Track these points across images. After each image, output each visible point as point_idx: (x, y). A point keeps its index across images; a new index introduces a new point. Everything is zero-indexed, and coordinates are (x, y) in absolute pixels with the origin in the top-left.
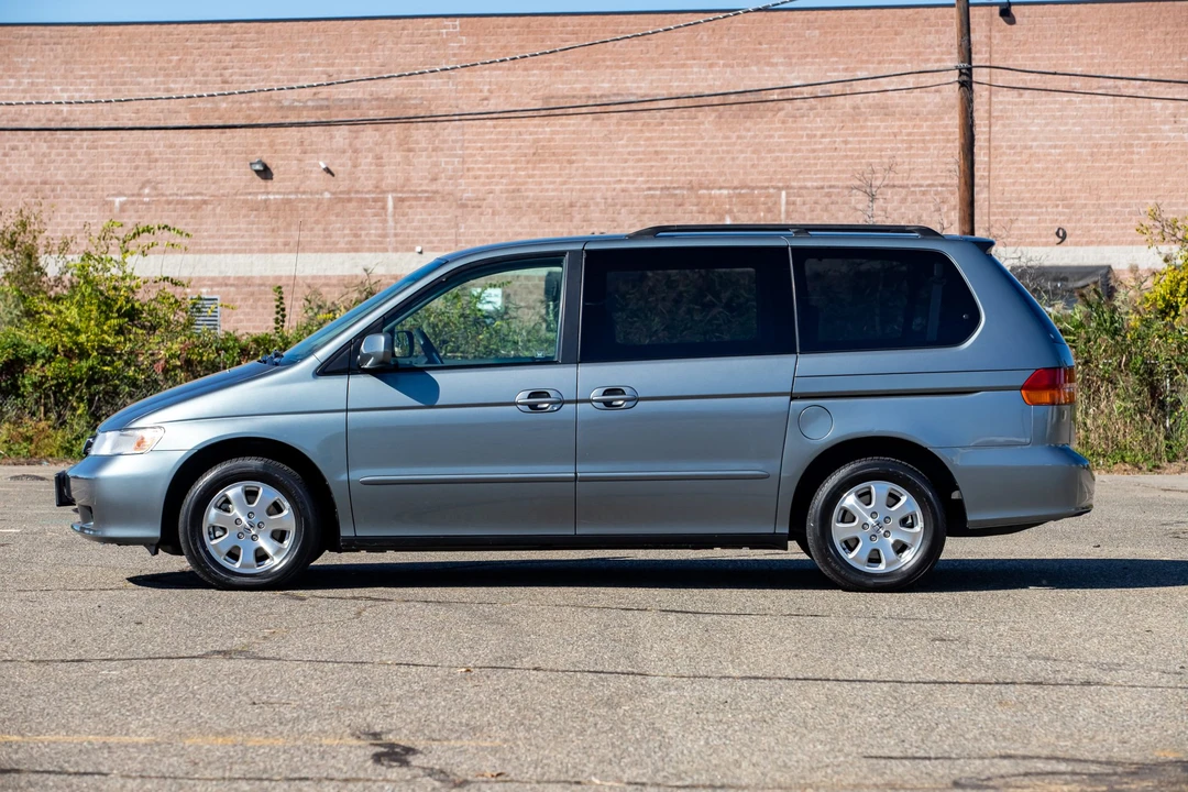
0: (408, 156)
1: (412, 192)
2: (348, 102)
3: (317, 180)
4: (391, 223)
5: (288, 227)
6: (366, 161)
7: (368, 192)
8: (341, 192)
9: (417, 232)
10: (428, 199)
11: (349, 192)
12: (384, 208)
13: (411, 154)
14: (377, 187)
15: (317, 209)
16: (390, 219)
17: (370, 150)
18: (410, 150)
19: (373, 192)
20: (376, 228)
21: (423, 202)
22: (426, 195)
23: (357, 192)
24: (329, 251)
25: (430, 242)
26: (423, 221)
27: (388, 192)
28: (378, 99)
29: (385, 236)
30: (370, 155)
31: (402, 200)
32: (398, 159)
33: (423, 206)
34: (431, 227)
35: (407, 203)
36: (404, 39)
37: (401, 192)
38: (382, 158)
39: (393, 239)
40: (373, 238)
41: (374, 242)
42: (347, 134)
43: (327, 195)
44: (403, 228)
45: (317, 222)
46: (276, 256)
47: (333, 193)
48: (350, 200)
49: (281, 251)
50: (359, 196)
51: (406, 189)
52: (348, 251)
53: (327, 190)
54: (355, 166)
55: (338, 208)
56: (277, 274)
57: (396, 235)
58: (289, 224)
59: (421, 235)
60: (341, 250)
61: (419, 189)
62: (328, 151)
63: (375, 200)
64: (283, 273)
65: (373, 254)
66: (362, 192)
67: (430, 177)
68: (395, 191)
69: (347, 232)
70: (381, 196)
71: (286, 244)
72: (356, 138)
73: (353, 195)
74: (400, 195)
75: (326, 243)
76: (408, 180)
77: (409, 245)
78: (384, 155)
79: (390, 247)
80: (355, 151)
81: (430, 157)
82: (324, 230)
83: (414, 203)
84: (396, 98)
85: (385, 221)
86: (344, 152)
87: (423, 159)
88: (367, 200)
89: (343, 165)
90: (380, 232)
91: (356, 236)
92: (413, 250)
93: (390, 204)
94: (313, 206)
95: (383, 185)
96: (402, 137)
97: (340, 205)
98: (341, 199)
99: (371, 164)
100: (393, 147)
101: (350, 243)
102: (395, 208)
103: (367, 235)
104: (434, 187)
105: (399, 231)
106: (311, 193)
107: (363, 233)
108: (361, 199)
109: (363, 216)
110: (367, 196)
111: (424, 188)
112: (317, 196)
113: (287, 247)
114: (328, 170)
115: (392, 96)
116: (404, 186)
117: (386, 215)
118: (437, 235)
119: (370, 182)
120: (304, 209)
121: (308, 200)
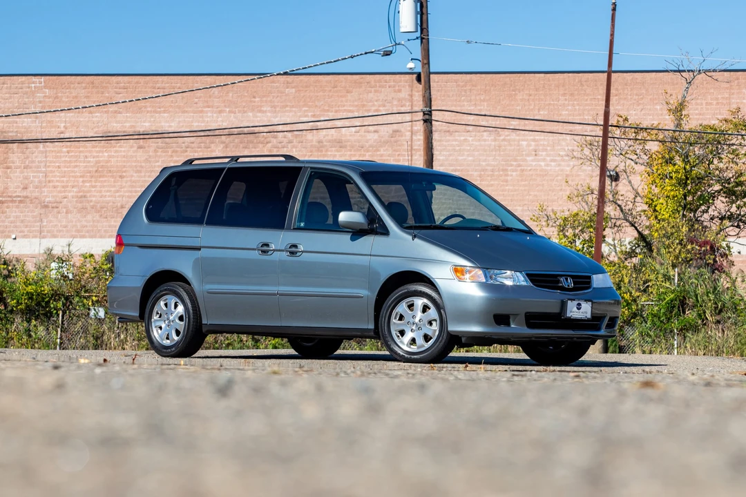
0: (6, 173)
1: (9, 197)
9: (12, 225)
10: (21, 202)
13: (9, 171)
18: (8, 168)
21: (17, 204)
22: (19, 199)
25: (22, 232)
26: (17, 217)
32: (1, 173)
33: (17, 207)
34: (22, 221)
35: (6, 204)
36: (4, 91)
44: (3, 221)
51: (5, 194)
59: (16, 227)
61: (14, 195)
67: (22, 187)
74: (1, 199)
76: (6, 188)
77: (7, 234)
81: (22, 172)
83: (11, 204)
87: (18, 174)
92: (10, 237)
104: (25, 194)
111: (17, 194)
116: (3, 193)
118: (26, 226)
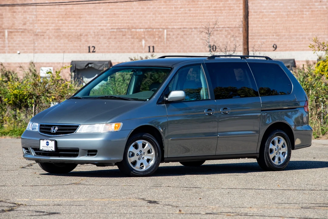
0: (13, 15)
1: (15, 29)
4: (7, 42)
9: (18, 45)
10: (22, 32)
12: (4, 35)
13: (15, 14)
14: (1, 27)
16: (6, 40)
18: (14, 12)
21: (20, 33)
22: (21, 30)
25: (23, 49)
26: (20, 41)
27: (5, 29)
29: (4, 47)
31: (11, 32)
32: (9, 15)
33: (20, 35)
34: (23, 44)
35: (13, 34)
37: (11, 29)
39: (8, 48)
44: (12, 44)
51: (13, 28)
59: (19, 47)
61: (18, 28)
67: (23, 23)
68: (8, 29)
70: (2, 30)
74: (10, 30)
76: (14, 24)
78: (4, 14)
79: (6, 52)
81: (22, 15)
83: (16, 34)
85: (4, 41)
87: (20, 16)
90: (2, 45)
92: (16, 52)
93: (6, 34)
95: (3, 26)
102: (8, 35)
104: (24, 27)
105: (10, 45)
111: (20, 28)
116: (12, 27)
117: (5, 38)
118: (26, 46)
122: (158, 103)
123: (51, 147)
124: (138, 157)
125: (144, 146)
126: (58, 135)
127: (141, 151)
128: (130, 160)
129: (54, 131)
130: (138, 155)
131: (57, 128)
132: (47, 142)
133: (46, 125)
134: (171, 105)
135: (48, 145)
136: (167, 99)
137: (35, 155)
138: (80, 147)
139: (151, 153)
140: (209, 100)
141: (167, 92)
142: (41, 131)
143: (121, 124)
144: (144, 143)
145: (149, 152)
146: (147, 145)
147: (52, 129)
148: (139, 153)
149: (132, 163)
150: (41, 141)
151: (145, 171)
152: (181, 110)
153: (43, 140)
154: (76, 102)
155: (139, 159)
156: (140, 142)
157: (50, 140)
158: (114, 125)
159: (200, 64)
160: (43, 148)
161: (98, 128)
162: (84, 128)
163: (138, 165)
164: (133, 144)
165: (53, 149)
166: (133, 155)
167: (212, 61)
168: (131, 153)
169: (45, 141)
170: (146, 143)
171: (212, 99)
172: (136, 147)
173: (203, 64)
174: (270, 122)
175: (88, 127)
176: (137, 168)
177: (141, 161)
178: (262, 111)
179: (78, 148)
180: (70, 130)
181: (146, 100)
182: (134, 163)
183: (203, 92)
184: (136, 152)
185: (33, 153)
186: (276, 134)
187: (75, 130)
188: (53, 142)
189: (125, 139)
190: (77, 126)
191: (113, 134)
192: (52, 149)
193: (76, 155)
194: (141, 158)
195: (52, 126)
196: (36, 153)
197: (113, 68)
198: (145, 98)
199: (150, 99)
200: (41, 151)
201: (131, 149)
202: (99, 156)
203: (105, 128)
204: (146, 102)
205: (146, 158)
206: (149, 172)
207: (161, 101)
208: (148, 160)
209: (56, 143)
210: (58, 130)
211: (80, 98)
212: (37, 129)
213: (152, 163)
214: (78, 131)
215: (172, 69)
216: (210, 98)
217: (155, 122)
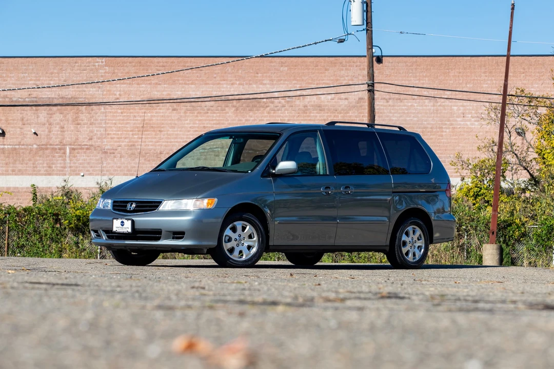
0: (77, 127)
1: (79, 145)
2: (47, 100)
3: (30, 138)
4: (68, 161)
5: (14, 163)
6: (56, 129)
7: (57, 145)
8: (42, 145)
9: (81, 166)
10: (87, 149)
11: (46, 145)
12: (65, 153)
13: (79, 126)
14: (61, 143)
15: (30, 153)
16: (68, 159)
17: (58, 124)
18: (78, 124)
19: (59, 145)
20: (60, 164)
21: (85, 150)
22: (86, 147)
23: (51, 145)
24: (36, 175)
25: (88, 171)
26: (85, 160)
27: (67, 145)
28: (62, 98)
29: (65, 167)
30: (58, 126)
31: (74, 149)
32: (72, 128)
33: (85, 153)
34: (89, 163)
35: (77, 151)
36: (76, 68)
37: (74, 145)
38: (64, 128)
39: (69, 169)
40: (59, 169)
41: (60, 171)
42: (46, 115)
43: (35, 146)
44: (75, 163)
45: (30, 160)
46: (8, 177)
47: (39, 145)
48: (47, 149)
49: (10, 175)
50: (52, 147)
51: (76, 144)
52: (45, 175)
53: (35, 144)
54: (50, 132)
55: (41, 153)
56: (8, 186)
57: (70, 167)
58: (15, 161)
59: (83, 167)
60: (42, 175)
61: (83, 144)
62: (36, 124)
63: (60, 149)
64: (11, 186)
65: (58, 176)
66: (53, 145)
67: (88, 138)
68: (70, 145)
69: (45, 165)
70: (63, 147)
71: (13, 171)
72: (51, 117)
73: (49, 146)
74: (73, 147)
75: (34, 171)
76: (77, 139)
77: (77, 172)
78: (65, 126)
79: (67, 173)
80: (50, 124)
81: (88, 128)
82: (33, 164)
83: (80, 151)
84: (72, 98)
85: (65, 160)
86: (44, 124)
87: (85, 129)
88: (56, 149)
89: (44, 131)
90: (62, 165)
91: (50, 167)
92: (79, 174)
93: (68, 151)
94: (28, 151)
95: (64, 142)
96: (74, 117)
97: (42, 151)
98: (42, 148)
99: (58, 131)
100: (70, 122)
101: (46, 171)
102: (70, 153)
103: (55, 167)
104: (90, 143)
105: (72, 165)
106: (27, 145)
107: (53, 166)
108: (53, 148)
109: (54, 157)
110: (56, 147)
111: (85, 143)
112: (30, 147)
113: (15, 172)
114: (35, 133)
115: (70, 96)
116: (75, 142)
117: (65, 157)
118: (91, 167)
119: (57, 140)
120: (23, 153)
121: (25, 148)
122: (263, 176)
123: (127, 227)
124: (237, 242)
125: (244, 229)
126: (135, 214)
127: (240, 236)
128: (227, 246)
129: (130, 209)
130: (236, 240)
131: (134, 205)
132: (122, 222)
133: (121, 202)
134: (279, 180)
135: (123, 225)
136: (274, 171)
137: (106, 239)
138: (164, 228)
139: (252, 238)
140: (328, 175)
141: (274, 164)
142: (114, 209)
143: (216, 200)
144: (244, 226)
145: (250, 237)
146: (248, 228)
147: (129, 205)
148: (238, 238)
149: (228, 250)
150: (115, 221)
151: (245, 261)
152: (291, 187)
153: (117, 219)
154: (158, 174)
155: (238, 245)
156: (239, 224)
157: (126, 219)
158: (206, 201)
159: (316, 131)
160: (117, 229)
161: (186, 204)
162: (168, 205)
163: (236, 253)
164: (231, 226)
165: (130, 230)
166: (230, 240)
167: (331, 128)
168: (228, 238)
169: (119, 221)
170: (247, 226)
171: (331, 174)
172: (234, 230)
173: (320, 131)
174: (403, 207)
175: (174, 203)
176: (235, 256)
177: (240, 248)
178: (393, 192)
179: (161, 229)
180: (150, 207)
181: (247, 172)
182: (232, 250)
183: (319, 167)
184: (234, 236)
185: (104, 237)
186: (411, 223)
187: (157, 206)
188: (130, 222)
189: (220, 221)
190: (160, 203)
191: (205, 213)
192: (127, 230)
193: (158, 239)
194: (240, 245)
195: (128, 202)
196: (107, 236)
197: (206, 135)
198: (246, 170)
199: (252, 171)
200: (115, 233)
201: (228, 232)
202: (187, 239)
203: (195, 205)
204: (247, 174)
205: (246, 245)
206: (250, 263)
207: (266, 173)
208: (249, 248)
209: (133, 222)
210: (135, 207)
211: (164, 171)
212: (110, 207)
213: (254, 250)
214: (161, 208)
215: (281, 135)
216: (328, 173)
217: (260, 200)
